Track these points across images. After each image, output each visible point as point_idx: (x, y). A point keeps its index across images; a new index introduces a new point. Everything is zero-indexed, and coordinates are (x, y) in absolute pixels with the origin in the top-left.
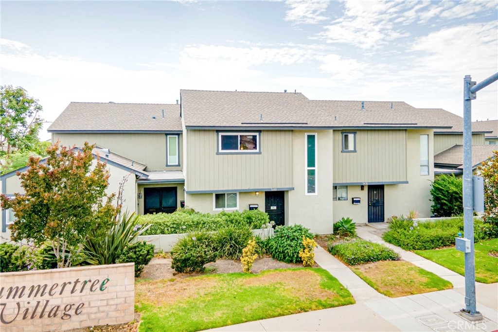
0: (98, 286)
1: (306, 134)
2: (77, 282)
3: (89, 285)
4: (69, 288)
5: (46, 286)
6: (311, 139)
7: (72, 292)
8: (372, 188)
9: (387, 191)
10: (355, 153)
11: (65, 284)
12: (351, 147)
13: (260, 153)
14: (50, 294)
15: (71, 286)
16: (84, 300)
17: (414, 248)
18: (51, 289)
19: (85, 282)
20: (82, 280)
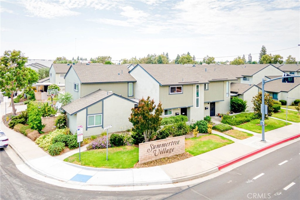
0: (177, 143)
1: (196, 85)
2: (172, 142)
3: (175, 143)
4: (171, 144)
5: (165, 144)
6: (198, 86)
7: (171, 145)
8: (211, 103)
9: (216, 104)
10: (208, 91)
11: (170, 143)
12: (207, 88)
13: (182, 93)
14: (166, 146)
15: (171, 143)
16: (174, 147)
17: (235, 125)
18: (167, 145)
19: (174, 142)
20: (173, 142)
